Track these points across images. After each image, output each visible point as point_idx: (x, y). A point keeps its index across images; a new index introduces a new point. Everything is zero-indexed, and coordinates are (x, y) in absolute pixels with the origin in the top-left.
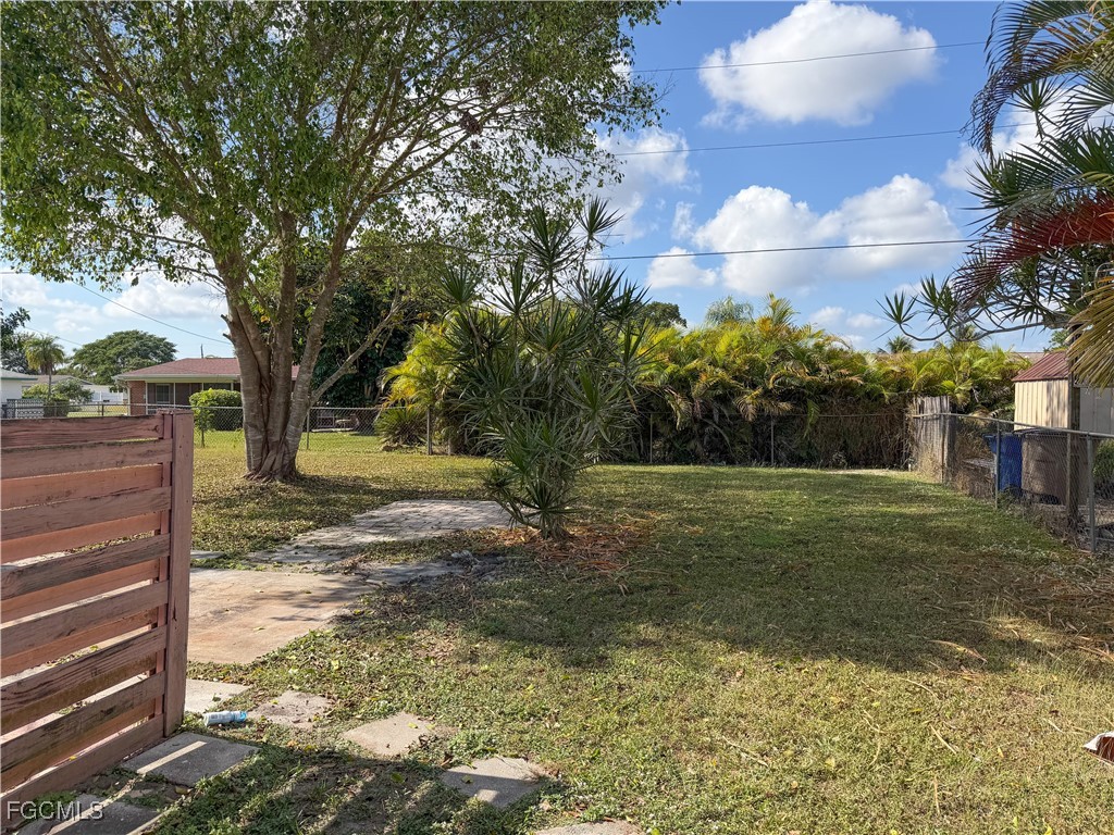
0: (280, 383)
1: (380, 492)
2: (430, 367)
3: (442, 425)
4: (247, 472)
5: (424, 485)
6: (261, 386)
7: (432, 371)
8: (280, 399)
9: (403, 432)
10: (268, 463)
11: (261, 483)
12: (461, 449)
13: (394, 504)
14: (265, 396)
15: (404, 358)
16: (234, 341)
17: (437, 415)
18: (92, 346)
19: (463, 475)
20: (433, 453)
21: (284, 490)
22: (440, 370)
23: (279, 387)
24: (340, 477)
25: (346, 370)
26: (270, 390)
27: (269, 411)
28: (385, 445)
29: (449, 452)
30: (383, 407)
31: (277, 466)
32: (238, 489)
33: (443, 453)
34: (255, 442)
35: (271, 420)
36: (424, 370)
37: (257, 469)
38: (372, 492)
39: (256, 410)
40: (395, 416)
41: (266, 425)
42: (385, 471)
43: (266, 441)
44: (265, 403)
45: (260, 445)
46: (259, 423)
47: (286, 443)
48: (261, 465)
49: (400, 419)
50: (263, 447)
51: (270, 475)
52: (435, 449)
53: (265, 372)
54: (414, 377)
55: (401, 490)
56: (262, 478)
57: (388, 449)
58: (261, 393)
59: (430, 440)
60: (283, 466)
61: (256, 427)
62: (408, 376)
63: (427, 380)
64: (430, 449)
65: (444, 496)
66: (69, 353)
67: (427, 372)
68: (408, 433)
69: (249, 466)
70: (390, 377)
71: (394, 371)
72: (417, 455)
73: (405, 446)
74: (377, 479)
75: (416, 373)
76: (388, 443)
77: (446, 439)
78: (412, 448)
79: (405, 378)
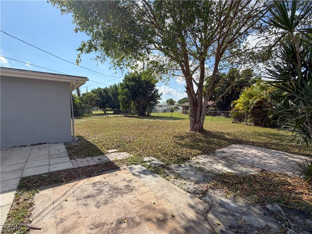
0: (199, 104)
1: (228, 140)
2: (247, 100)
3: (251, 117)
4: (190, 129)
5: (245, 138)
6: (194, 105)
7: (248, 101)
8: (199, 109)
9: (238, 118)
10: (195, 127)
11: (193, 132)
12: (257, 124)
13: (233, 145)
14: (195, 108)
15: (239, 98)
16: (187, 93)
17: (249, 114)
18: (180, 100)
19: (260, 135)
20: (247, 125)
21: (198, 135)
22: (251, 101)
23: (199, 105)
24: (217, 132)
25: (219, 100)
26: (196, 106)
27: (196, 112)
28: (232, 121)
29: (253, 125)
30: (232, 111)
31: (198, 128)
32: (187, 134)
33: (251, 125)
34: (192, 121)
35: (196, 114)
36: (245, 101)
37: (193, 128)
38: (225, 139)
39: (192, 112)
40: (236, 114)
41: (195, 116)
42: (231, 131)
43: (195, 120)
44: (195, 110)
45: (193, 121)
46: (193, 115)
47: (200, 121)
48: (193, 127)
49: (237, 114)
50: (194, 122)
51: (196, 130)
52: (248, 123)
53: (195, 101)
54: (242, 103)
55: (236, 140)
56: (193, 131)
57: (233, 122)
58: (194, 107)
59: (246, 121)
60: (199, 128)
61: (192, 116)
62: (240, 103)
63: (247, 103)
64: (246, 123)
65: (253, 144)
66: (177, 101)
67: (246, 101)
68: (239, 118)
69: (191, 127)
70: (234, 103)
71: (236, 101)
72: (242, 125)
73: (238, 122)
74: (228, 134)
75: (242, 102)
76: (233, 121)
77: (252, 121)
78: (240, 123)
79: (239, 104)
